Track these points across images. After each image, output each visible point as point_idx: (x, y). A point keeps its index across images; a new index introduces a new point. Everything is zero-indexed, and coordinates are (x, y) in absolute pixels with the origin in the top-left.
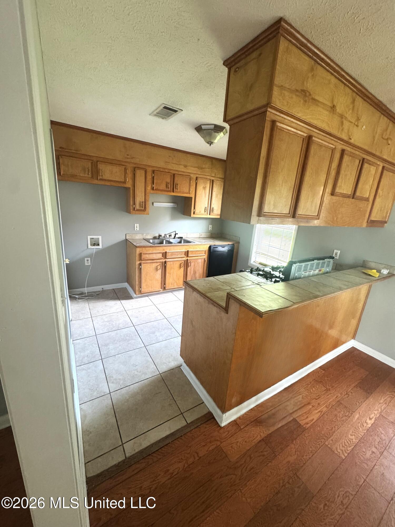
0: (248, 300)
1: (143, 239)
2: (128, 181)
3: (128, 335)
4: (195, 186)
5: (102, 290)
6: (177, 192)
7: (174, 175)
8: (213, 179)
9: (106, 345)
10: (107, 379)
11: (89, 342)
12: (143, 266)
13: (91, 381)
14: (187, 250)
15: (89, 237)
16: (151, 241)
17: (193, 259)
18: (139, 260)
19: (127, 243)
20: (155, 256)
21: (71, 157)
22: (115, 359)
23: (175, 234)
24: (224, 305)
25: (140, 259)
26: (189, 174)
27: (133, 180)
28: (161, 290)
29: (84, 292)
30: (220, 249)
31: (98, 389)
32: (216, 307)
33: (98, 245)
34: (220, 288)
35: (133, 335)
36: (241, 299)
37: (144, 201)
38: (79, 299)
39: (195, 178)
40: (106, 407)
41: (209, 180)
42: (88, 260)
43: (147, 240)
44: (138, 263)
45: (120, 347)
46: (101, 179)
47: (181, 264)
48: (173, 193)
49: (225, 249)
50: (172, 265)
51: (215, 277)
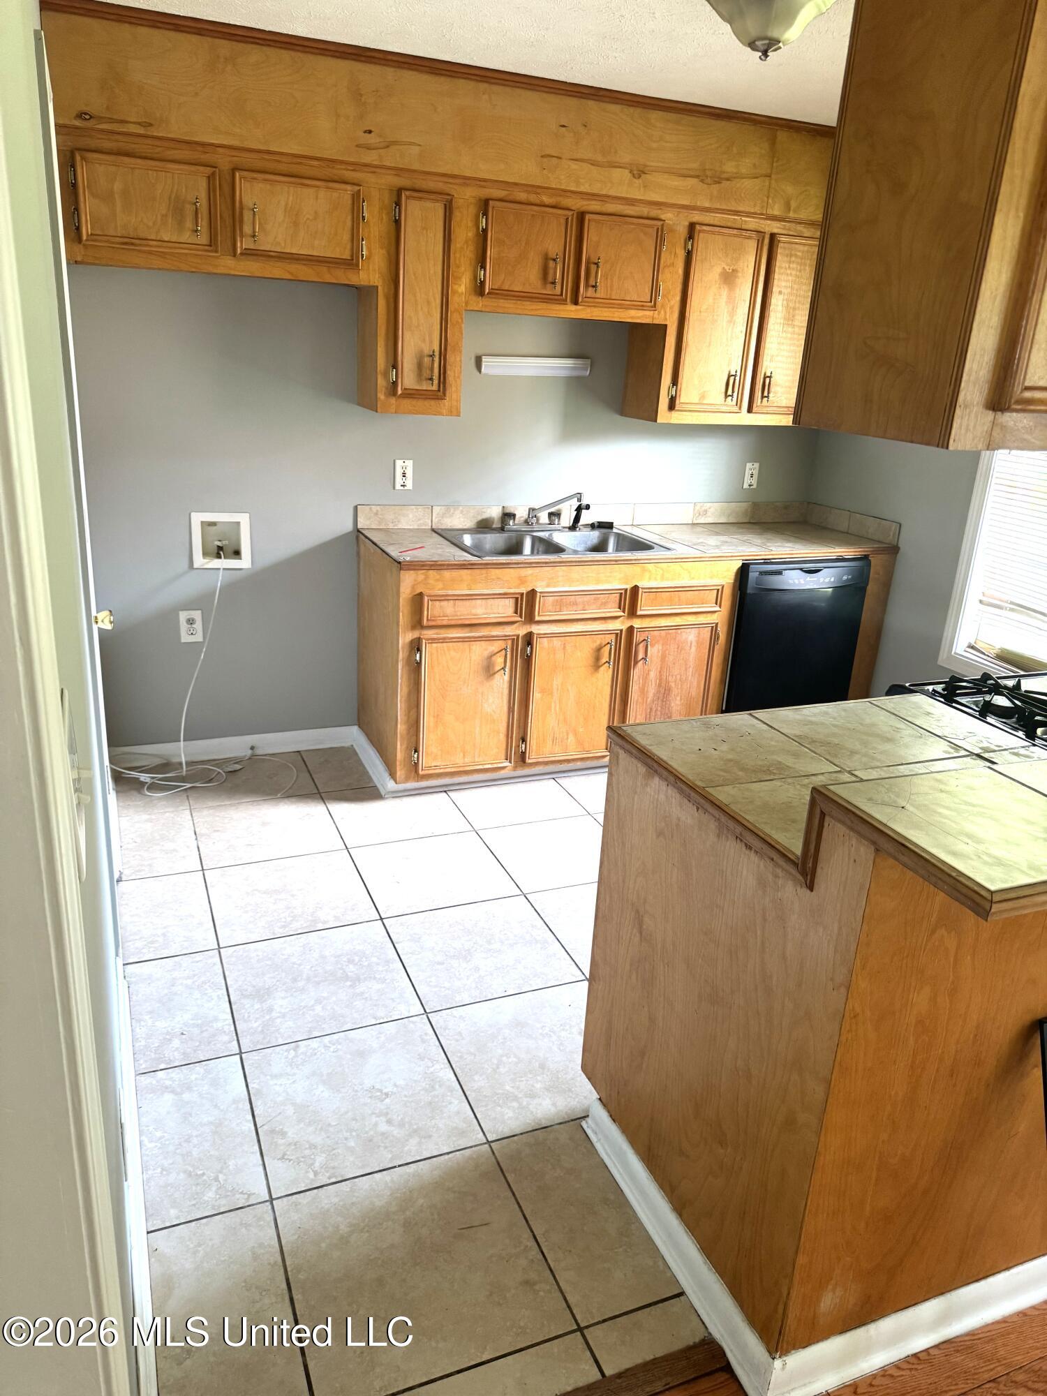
0: (917, 826)
1: (433, 530)
2: (369, 258)
3: (357, 959)
4: (681, 271)
5: (250, 752)
6: (594, 302)
7: (581, 216)
8: (775, 231)
9: (262, 994)
10: (259, 1141)
11: (188, 978)
12: (428, 650)
13: (195, 1141)
14: (629, 587)
15: (197, 518)
16: (468, 540)
17: (660, 628)
18: (413, 628)
19: (362, 547)
20: (480, 610)
21: (128, 154)
22: (296, 1056)
23: (579, 509)
24: (796, 846)
25: (417, 623)
26: (654, 212)
27: (389, 253)
28: (507, 764)
29: (175, 760)
30: (795, 580)
31: (221, 1177)
32: (756, 852)
33: (237, 553)
34: (781, 767)
35: (374, 959)
36: (885, 821)
37: (437, 349)
38: (153, 787)
39: (682, 230)
40: (255, 1257)
41: (754, 235)
42: (191, 622)
43: (450, 537)
44: (405, 637)
45: (318, 1008)
46: (248, 253)
47: (599, 649)
48: (573, 307)
49: (824, 582)
50: (560, 655)
51: (762, 714)
